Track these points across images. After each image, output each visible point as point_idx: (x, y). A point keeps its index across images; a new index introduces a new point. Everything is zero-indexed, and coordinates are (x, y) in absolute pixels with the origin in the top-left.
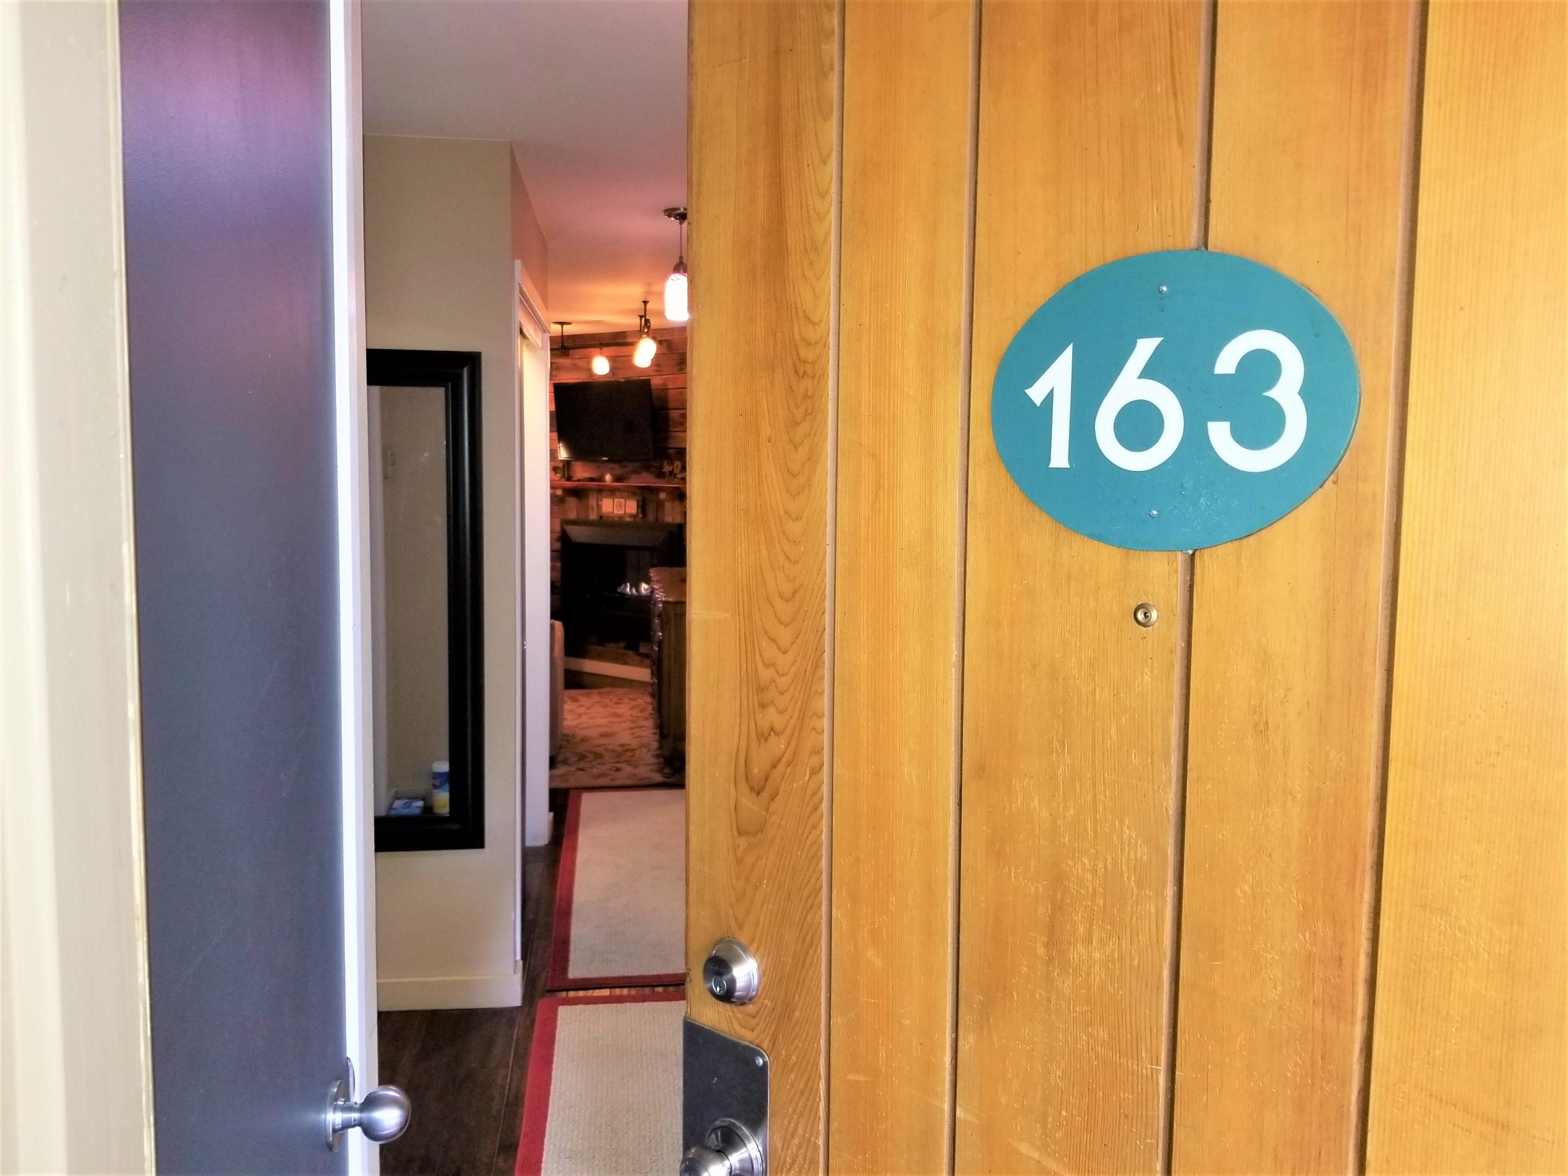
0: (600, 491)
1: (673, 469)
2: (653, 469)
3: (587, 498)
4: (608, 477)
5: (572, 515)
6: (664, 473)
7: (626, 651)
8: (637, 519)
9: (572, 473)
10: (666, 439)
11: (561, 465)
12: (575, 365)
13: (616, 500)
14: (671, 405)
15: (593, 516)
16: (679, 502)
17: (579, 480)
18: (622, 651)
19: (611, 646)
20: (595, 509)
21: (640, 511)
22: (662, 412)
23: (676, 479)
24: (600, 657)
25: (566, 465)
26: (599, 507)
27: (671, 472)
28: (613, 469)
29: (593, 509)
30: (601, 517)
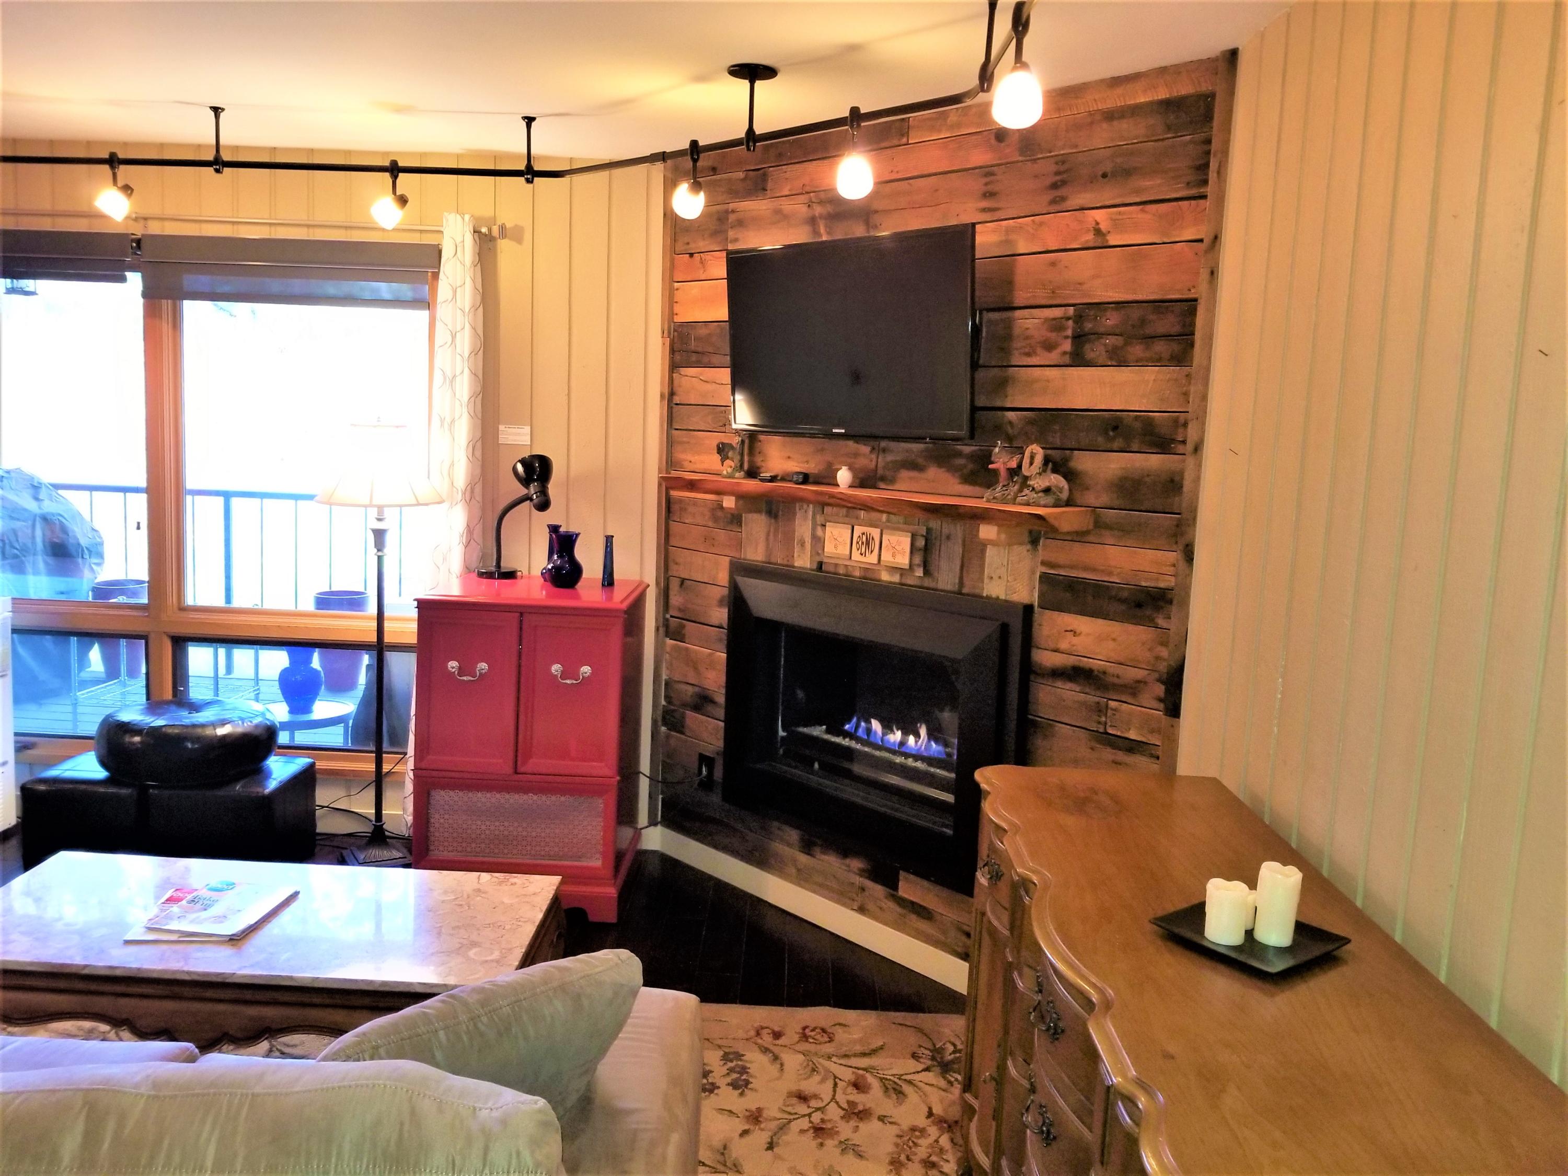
0: (822, 504)
1: (1020, 466)
2: (960, 461)
3: (791, 516)
4: (844, 476)
5: (755, 554)
6: (995, 472)
7: (869, 884)
8: (910, 581)
9: (758, 460)
10: (1002, 384)
11: (735, 441)
12: (778, 212)
13: (858, 530)
14: (1020, 298)
15: (803, 561)
16: (1029, 547)
17: (773, 479)
18: (858, 880)
19: (830, 862)
20: (808, 546)
21: (918, 559)
22: (995, 316)
23: (1026, 491)
24: (803, 878)
25: (747, 441)
26: (818, 542)
27: (1014, 472)
28: (856, 455)
29: (802, 544)
30: (820, 564)
